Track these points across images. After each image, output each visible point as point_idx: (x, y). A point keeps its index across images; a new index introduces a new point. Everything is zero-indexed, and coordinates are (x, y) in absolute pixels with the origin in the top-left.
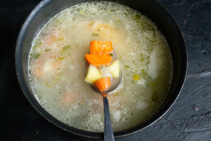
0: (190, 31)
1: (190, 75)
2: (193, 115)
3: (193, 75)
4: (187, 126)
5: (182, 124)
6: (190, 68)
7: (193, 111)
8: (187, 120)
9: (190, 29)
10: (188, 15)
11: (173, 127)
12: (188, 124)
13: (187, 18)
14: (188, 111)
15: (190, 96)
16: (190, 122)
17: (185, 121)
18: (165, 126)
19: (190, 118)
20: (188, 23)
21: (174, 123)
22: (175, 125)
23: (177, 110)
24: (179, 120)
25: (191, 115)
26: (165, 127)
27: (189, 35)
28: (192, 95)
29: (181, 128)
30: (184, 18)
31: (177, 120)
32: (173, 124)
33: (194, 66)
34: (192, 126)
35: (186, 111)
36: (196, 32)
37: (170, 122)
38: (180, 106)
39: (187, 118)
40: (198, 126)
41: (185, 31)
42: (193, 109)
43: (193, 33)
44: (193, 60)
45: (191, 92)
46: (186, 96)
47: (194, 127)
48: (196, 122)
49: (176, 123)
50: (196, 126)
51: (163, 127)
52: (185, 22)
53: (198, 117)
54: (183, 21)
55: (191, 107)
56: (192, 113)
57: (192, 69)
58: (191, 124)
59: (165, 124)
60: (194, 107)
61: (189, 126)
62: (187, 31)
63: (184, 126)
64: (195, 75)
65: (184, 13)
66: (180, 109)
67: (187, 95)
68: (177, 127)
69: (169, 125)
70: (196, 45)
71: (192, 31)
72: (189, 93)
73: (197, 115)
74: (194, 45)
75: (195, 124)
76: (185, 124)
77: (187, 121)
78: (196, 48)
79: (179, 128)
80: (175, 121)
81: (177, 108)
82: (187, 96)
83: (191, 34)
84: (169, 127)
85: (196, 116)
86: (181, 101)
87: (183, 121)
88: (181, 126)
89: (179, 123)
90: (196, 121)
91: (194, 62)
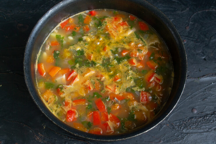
0: (192, 38)
1: (191, 79)
2: (191, 117)
3: (193, 79)
4: (186, 127)
5: (181, 125)
6: (191, 73)
7: (192, 113)
8: (185, 121)
9: (192, 36)
10: (191, 23)
11: (172, 127)
12: (186, 125)
13: (190, 25)
14: (187, 113)
15: (189, 99)
16: (188, 123)
17: (184, 122)
18: (164, 126)
19: (189, 120)
20: (190, 30)
21: (173, 123)
22: (174, 126)
23: (177, 111)
24: (178, 121)
25: (190, 117)
26: (164, 128)
27: (191, 42)
28: (192, 98)
29: (180, 129)
30: (187, 25)
31: (176, 121)
32: (172, 125)
33: (195, 71)
34: (190, 127)
35: (185, 113)
36: (197, 39)
37: (169, 123)
38: (180, 108)
39: (186, 119)
40: (196, 127)
41: (187, 38)
42: (192, 111)
43: (195, 39)
44: (194, 65)
45: (190, 95)
46: (185, 99)
47: (192, 128)
48: (194, 124)
49: (175, 124)
50: (194, 128)
51: (163, 127)
52: (188, 29)
53: (196, 119)
54: (185, 28)
55: (189, 109)
56: (191, 115)
57: (192, 74)
58: (189, 125)
59: (164, 124)
60: (193, 109)
61: (187, 127)
62: (189, 38)
63: (183, 127)
64: (195, 79)
65: (187, 21)
66: (179, 111)
67: (187, 97)
68: (176, 127)
69: (168, 125)
70: (197, 51)
71: (194, 38)
72: (188, 96)
73: (196, 117)
74: (195, 51)
75: (193, 125)
76: (183, 125)
77: (185, 123)
78: (197, 54)
79: (177, 128)
80: (175, 122)
81: (177, 109)
82: (187, 99)
83: (192, 40)
84: (169, 127)
85: (194, 118)
86: (181, 103)
87: (182, 122)
88: (180, 127)
89: (178, 124)
90: (194, 122)
91: (194, 67)
